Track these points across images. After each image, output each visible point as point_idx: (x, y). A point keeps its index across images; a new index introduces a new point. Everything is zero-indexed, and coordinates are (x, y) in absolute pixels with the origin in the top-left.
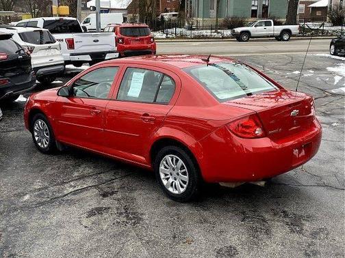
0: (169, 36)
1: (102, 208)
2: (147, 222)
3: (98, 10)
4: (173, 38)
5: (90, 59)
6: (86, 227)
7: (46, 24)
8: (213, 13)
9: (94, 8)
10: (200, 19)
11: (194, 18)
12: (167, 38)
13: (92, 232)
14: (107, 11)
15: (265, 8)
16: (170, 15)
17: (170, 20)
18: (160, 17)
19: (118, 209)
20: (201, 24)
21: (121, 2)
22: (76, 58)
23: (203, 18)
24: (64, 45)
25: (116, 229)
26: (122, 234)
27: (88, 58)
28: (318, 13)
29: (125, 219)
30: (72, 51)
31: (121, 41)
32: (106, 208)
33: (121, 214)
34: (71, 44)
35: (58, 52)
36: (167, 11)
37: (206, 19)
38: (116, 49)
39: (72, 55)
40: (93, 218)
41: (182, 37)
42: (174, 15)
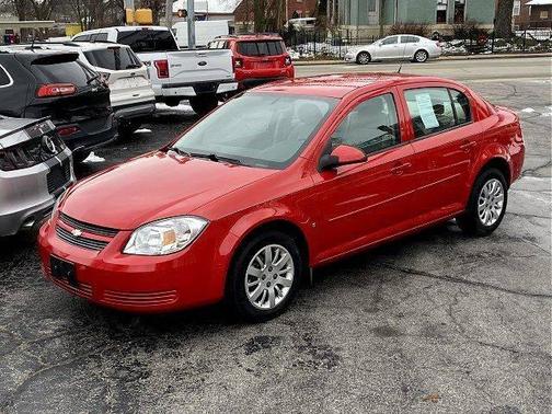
0: (304, 55)
1: (267, 337)
2: (350, 362)
3: (190, 16)
4: (311, 59)
5: (194, 94)
6: (249, 370)
7: (122, 38)
8: (374, 17)
9: (185, 13)
10: (353, 28)
11: (343, 26)
12: (301, 58)
13: (261, 380)
14: (202, 17)
15: (460, 8)
16: (302, 22)
17: (303, 30)
18: (287, 26)
19: (294, 339)
20: (354, 36)
21: (225, 4)
22: (172, 92)
23: (358, 25)
24: (154, 70)
25: (299, 374)
26: (313, 382)
27: (191, 92)
28: (543, 15)
29: (310, 357)
30: (166, 81)
31: (238, 63)
32: (273, 338)
33: (302, 348)
34: (163, 69)
35: (145, 82)
36: (297, 16)
37: (363, 27)
38: (233, 76)
39: (165, 86)
40: (257, 356)
41: (326, 56)
42: (309, 22)
